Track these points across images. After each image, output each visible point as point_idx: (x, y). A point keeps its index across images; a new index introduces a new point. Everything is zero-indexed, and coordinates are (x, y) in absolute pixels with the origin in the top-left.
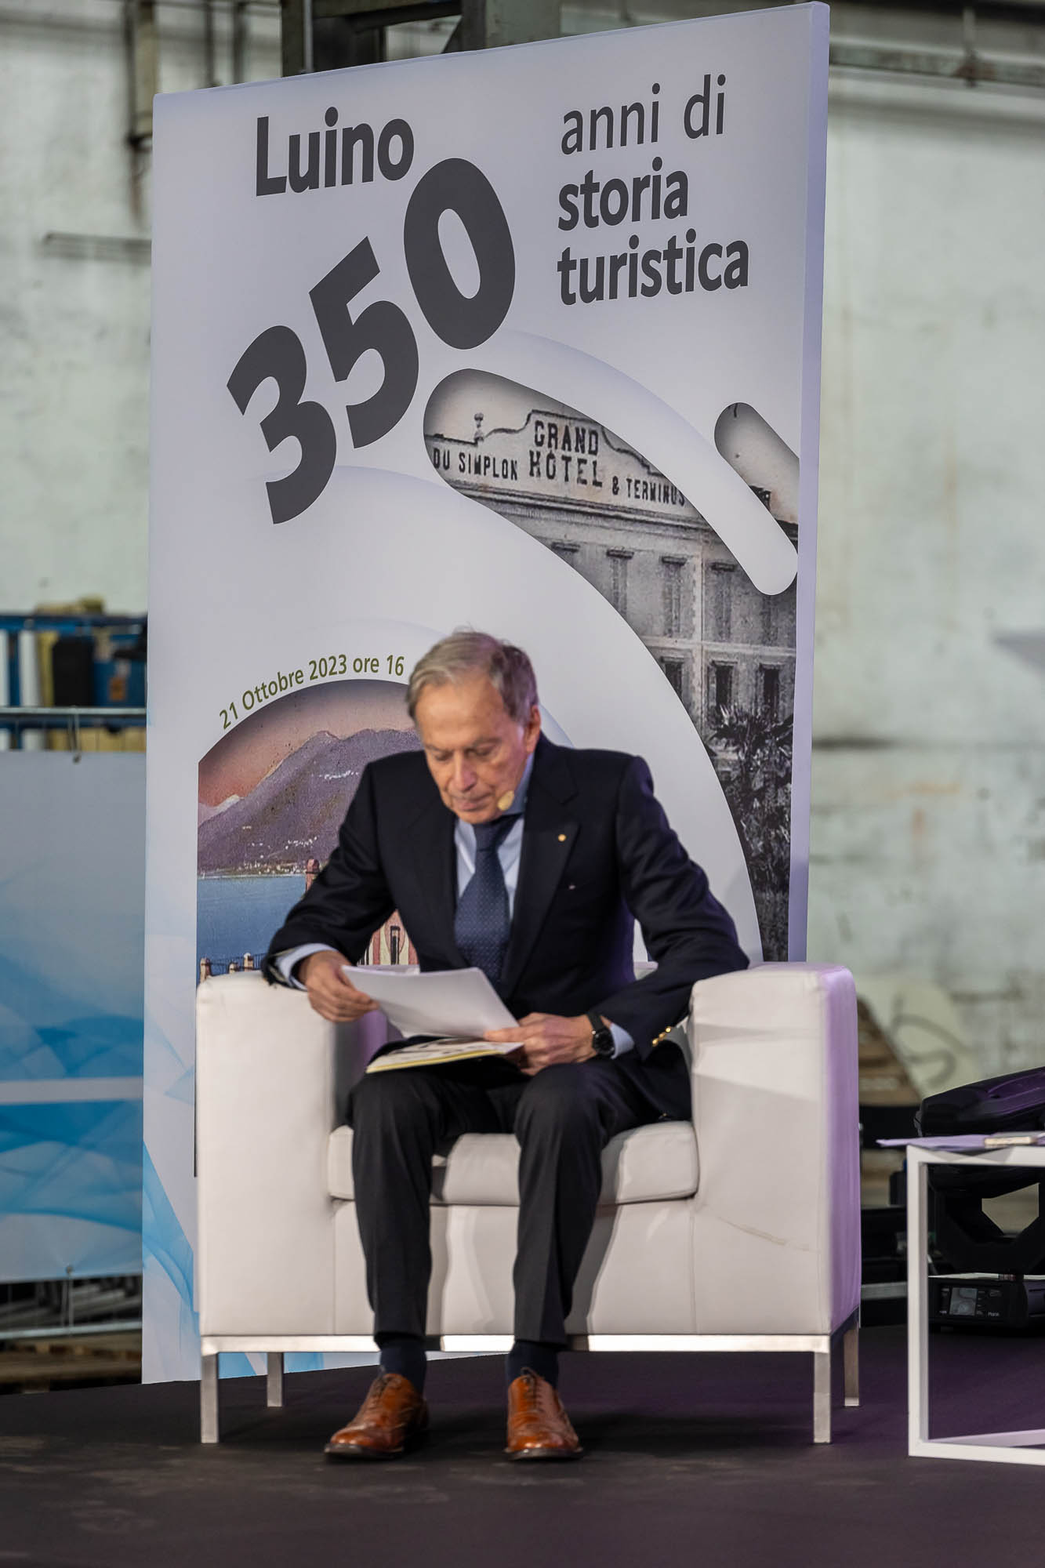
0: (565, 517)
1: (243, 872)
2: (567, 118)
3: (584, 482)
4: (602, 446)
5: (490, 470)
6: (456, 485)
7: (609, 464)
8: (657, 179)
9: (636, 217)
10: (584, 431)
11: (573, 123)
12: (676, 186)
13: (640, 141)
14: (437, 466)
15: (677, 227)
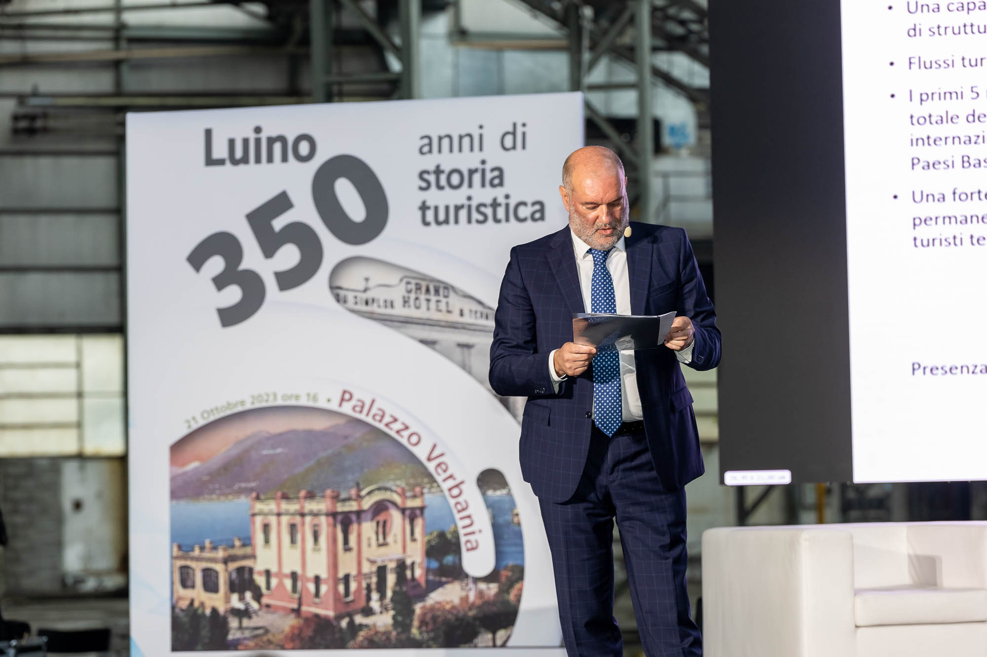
0: (427, 327)
1: (204, 499)
2: (422, 138)
3: (440, 311)
4: (452, 294)
5: (375, 305)
6: (353, 311)
7: (456, 303)
8: (483, 171)
9: (470, 185)
10: (439, 287)
11: (426, 141)
12: (496, 173)
13: (472, 149)
14: (338, 301)
15: (499, 193)
